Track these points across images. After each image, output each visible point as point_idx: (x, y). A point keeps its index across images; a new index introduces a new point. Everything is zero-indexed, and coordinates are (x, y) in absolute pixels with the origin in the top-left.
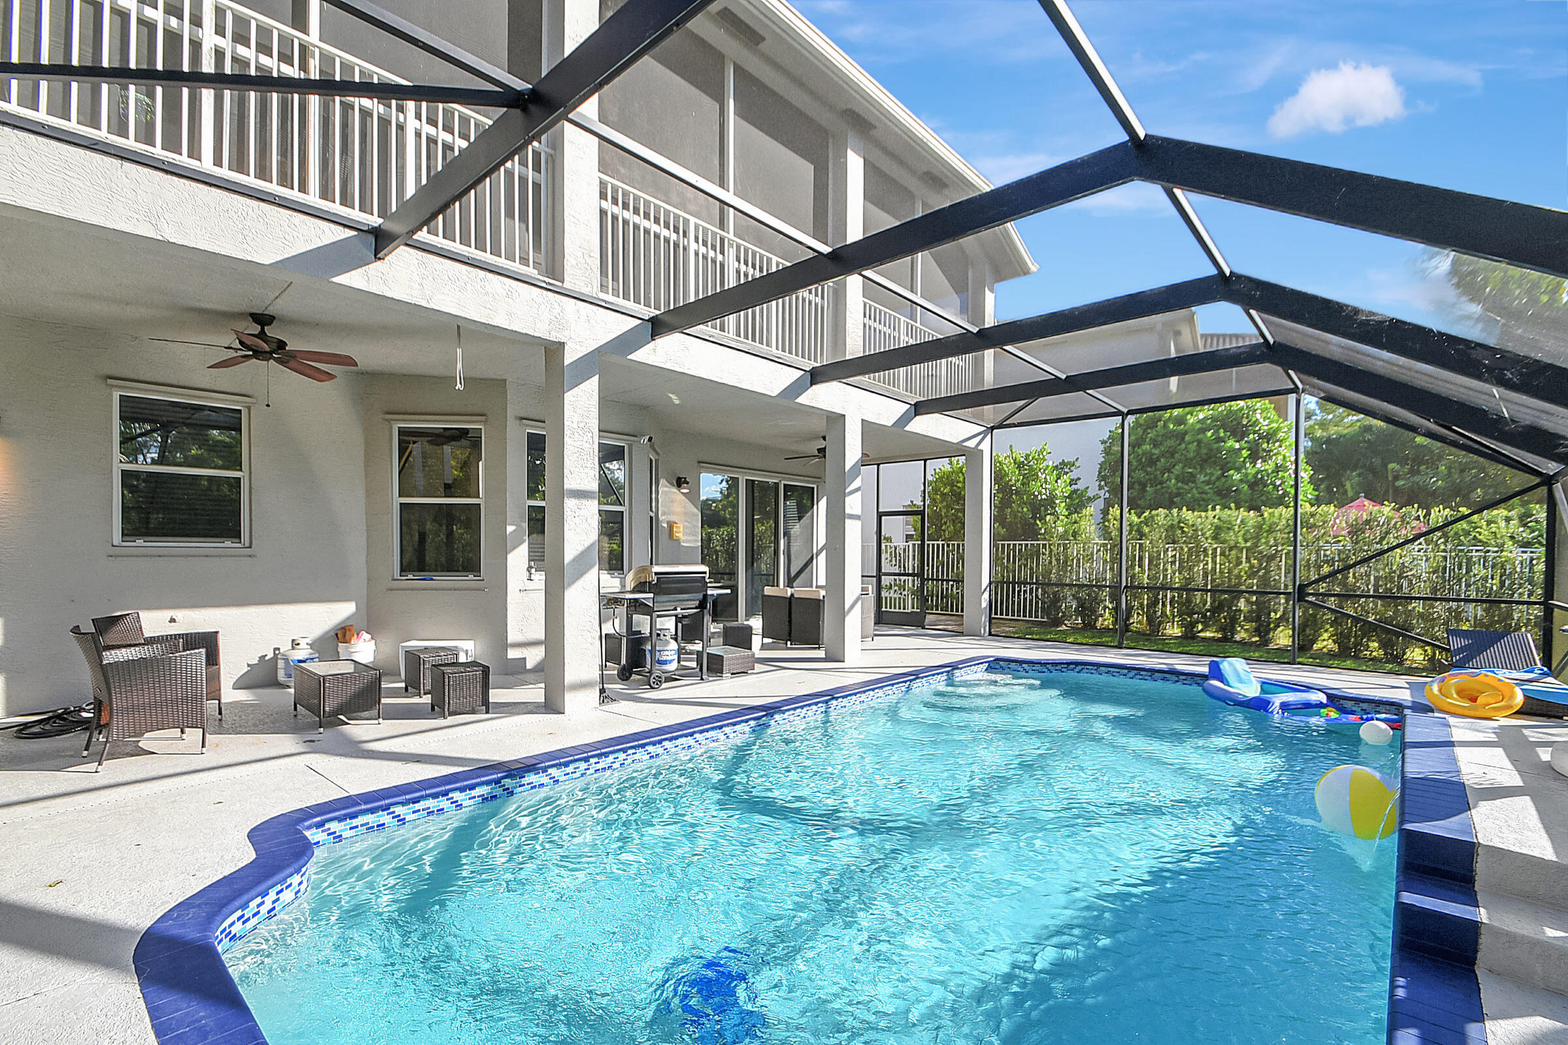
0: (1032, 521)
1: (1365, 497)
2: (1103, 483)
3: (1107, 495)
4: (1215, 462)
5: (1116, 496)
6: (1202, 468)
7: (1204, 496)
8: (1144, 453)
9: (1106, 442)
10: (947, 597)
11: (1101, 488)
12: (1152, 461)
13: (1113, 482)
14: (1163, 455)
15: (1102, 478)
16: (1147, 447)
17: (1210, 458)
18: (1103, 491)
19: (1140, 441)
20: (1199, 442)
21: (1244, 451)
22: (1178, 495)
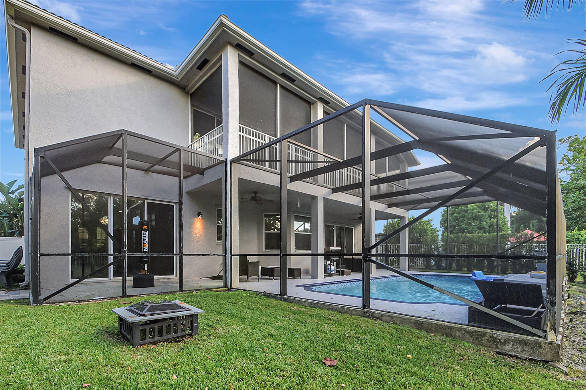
0: (419, 238)
1: (528, 229)
2: (441, 226)
3: (443, 230)
4: (477, 219)
5: (446, 230)
6: (474, 221)
7: (474, 229)
8: (455, 216)
9: (442, 213)
10: (392, 261)
11: (441, 227)
12: (457, 219)
13: (445, 226)
14: (461, 217)
15: (441, 224)
16: (455, 214)
17: (476, 218)
18: (442, 228)
19: (453, 213)
20: (472, 213)
21: (487, 216)
22: (466, 229)
